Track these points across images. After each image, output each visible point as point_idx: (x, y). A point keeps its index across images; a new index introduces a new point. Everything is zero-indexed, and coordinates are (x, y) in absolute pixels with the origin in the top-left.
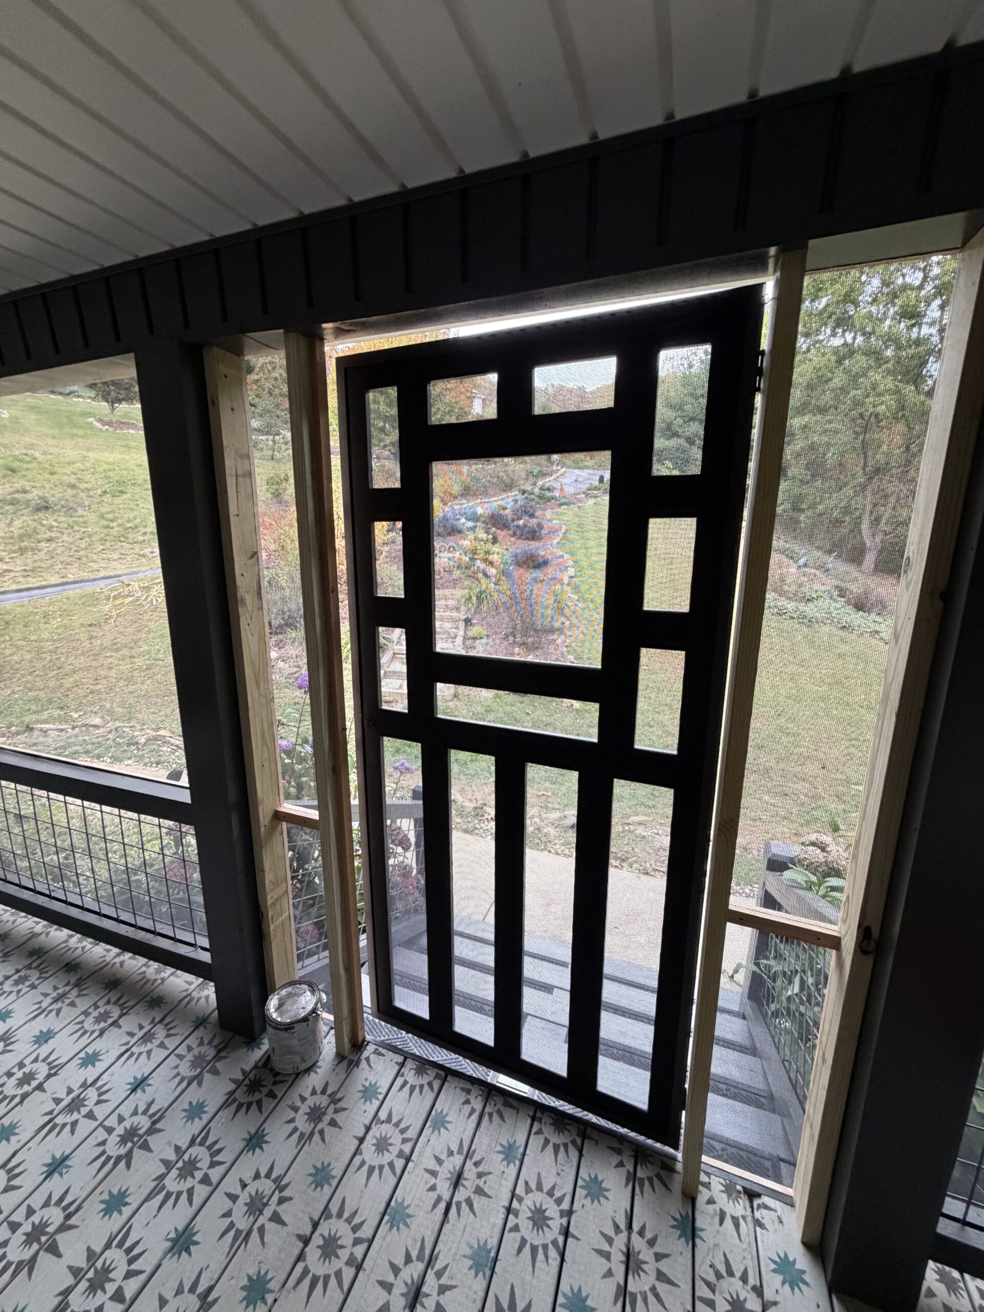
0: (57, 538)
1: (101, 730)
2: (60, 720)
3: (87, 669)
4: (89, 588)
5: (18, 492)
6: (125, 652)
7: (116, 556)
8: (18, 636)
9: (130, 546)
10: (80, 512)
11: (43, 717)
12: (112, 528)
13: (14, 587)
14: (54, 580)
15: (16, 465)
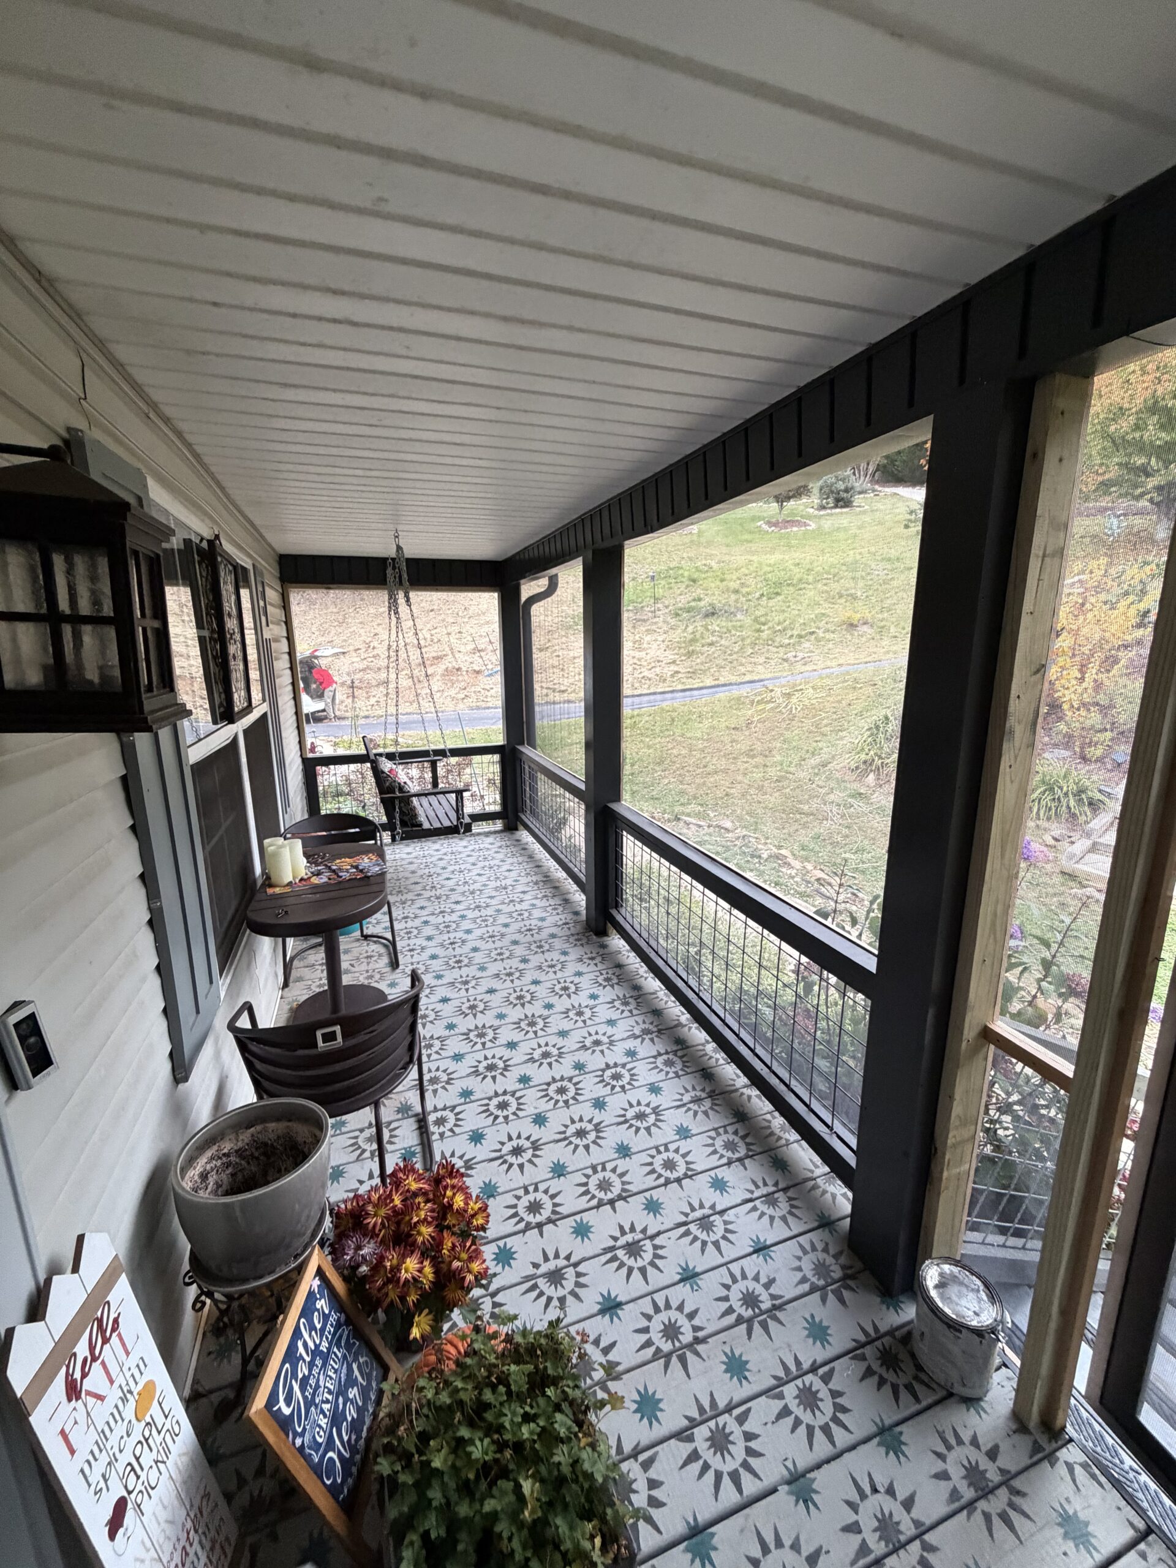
0: (717, 642)
1: (730, 835)
2: (698, 815)
3: (725, 771)
4: (736, 692)
5: (694, 600)
6: (759, 760)
7: (762, 660)
8: (678, 731)
9: (775, 650)
10: (739, 616)
11: (688, 811)
12: (763, 631)
13: (680, 687)
14: (709, 682)
15: (695, 576)
